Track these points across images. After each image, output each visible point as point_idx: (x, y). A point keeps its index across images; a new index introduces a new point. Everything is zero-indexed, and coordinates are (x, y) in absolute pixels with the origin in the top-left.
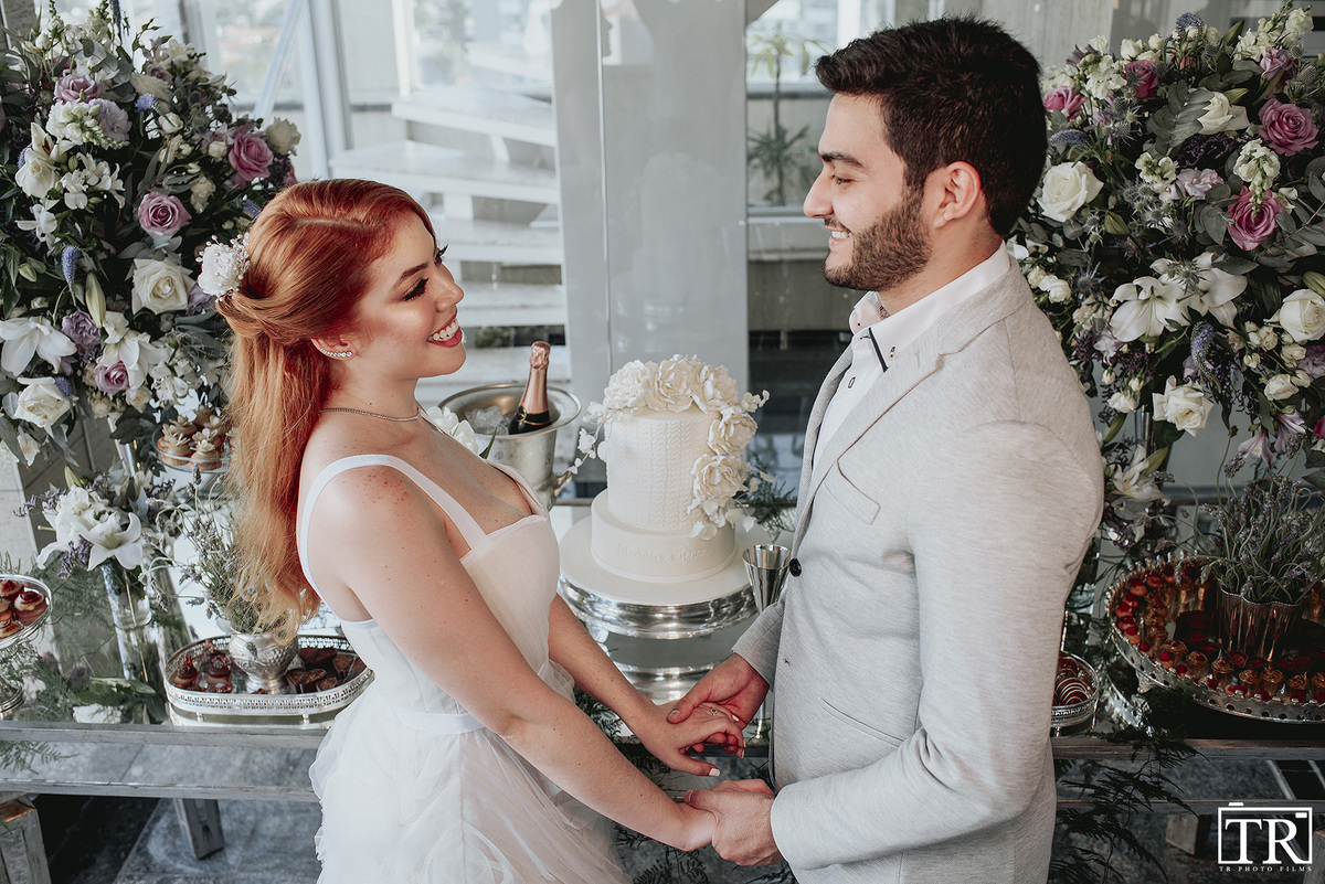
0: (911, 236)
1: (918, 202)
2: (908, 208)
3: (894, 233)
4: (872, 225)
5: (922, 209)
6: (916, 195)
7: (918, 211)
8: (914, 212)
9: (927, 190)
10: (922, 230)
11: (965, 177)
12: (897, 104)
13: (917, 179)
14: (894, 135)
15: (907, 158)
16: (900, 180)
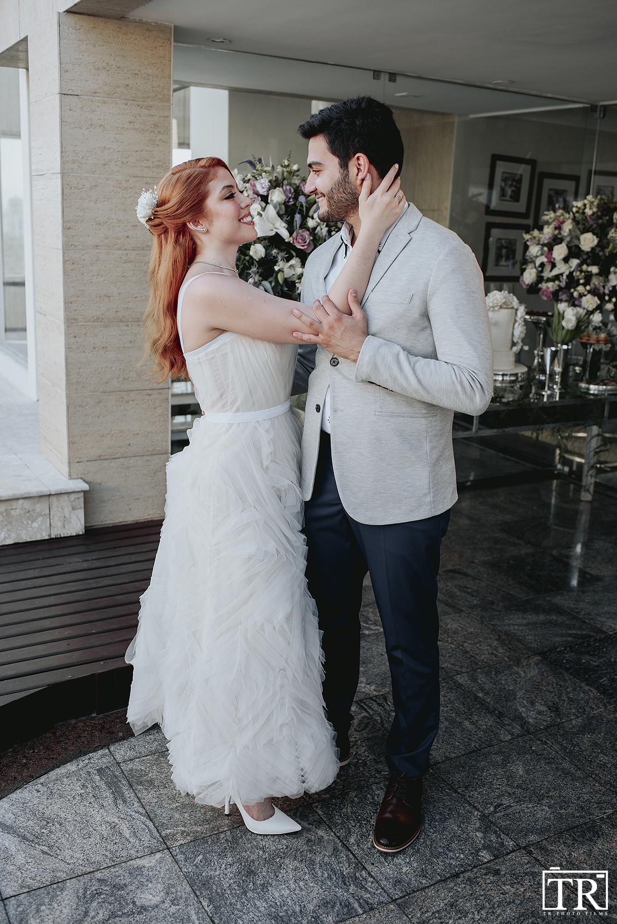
0: (349, 190)
1: (347, 175)
2: (344, 178)
3: (341, 190)
4: (331, 188)
5: (350, 178)
6: (346, 172)
7: (348, 179)
8: (347, 180)
9: (350, 169)
10: (353, 187)
11: (363, 160)
12: (329, 134)
13: (344, 165)
14: (331, 147)
15: (338, 156)
16: (338, 166)
